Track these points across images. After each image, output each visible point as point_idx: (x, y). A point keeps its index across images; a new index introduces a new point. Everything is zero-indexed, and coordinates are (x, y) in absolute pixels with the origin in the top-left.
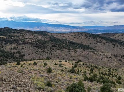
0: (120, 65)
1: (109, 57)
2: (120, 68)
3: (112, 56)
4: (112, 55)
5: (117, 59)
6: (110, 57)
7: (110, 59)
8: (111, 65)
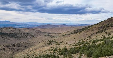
0: (13, 52)
1: (2, 49)
2: (13, 55)
3: (5, 48)
4: (4, 46)
5: (10, 48)
6: (4, 49)
7: (3, 51)
8: (6, 55)
